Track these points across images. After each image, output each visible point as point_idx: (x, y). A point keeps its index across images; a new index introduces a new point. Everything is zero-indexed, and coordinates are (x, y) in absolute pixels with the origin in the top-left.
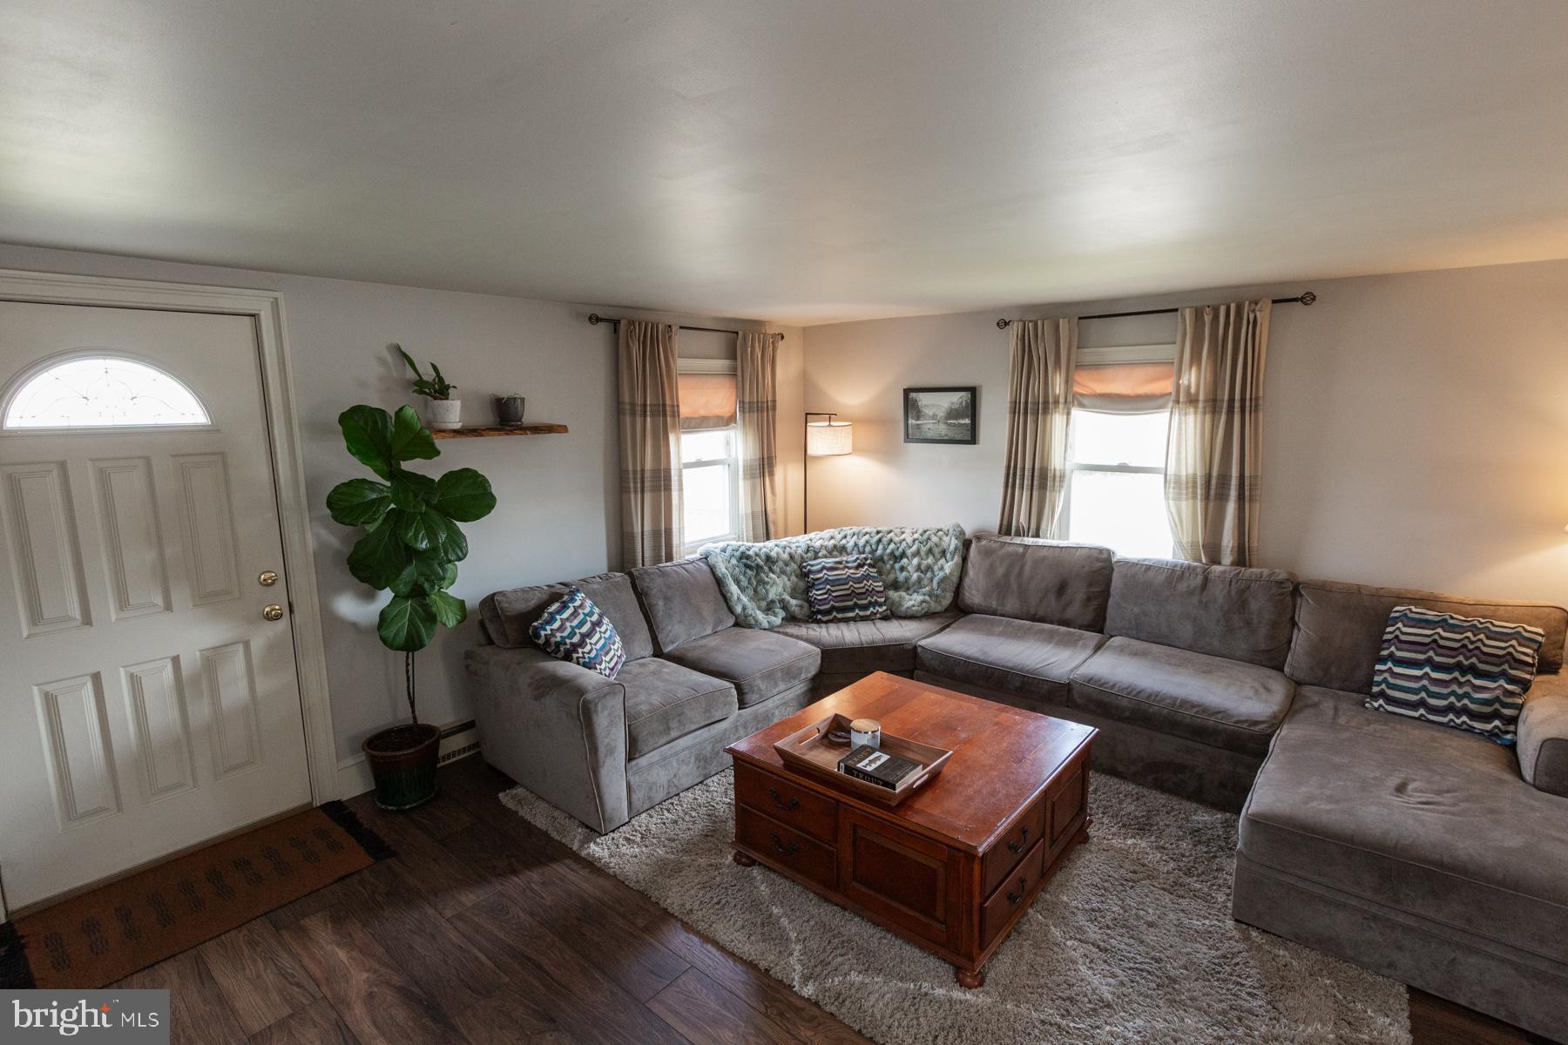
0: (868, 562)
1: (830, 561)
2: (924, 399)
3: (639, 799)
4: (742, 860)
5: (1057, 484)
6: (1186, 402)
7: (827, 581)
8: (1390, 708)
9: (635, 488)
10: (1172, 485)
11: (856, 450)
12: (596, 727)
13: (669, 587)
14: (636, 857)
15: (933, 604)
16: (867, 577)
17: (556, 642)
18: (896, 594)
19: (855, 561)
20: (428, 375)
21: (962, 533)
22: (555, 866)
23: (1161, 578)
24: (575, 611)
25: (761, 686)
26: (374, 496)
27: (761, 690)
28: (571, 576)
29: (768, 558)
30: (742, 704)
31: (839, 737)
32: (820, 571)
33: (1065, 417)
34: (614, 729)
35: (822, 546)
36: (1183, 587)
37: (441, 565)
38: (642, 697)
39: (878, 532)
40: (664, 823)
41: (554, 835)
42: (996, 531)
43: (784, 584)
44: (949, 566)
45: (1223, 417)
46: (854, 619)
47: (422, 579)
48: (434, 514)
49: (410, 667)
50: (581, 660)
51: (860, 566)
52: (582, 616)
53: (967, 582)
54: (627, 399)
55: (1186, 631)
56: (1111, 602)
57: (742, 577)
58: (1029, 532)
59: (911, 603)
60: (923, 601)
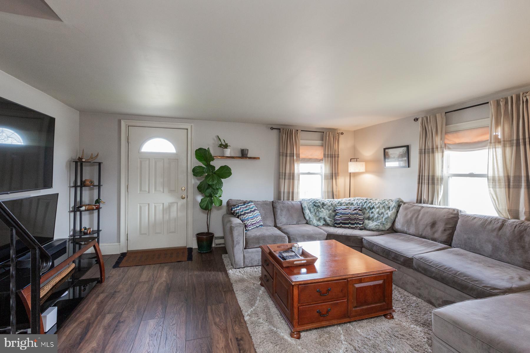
0: (359, 209)
1: (345, 207)
2: (390, 151)
3: (247, 262)
4: (262, 285)
5: (439, 182)
6: (496, 143)
7: (341, 213)
9: (282, 178)
10: (492, 182)
11: (367, 172)
14: (238, 276)
15: (381, 227)
16: (356, 214)
17: (236, 213)
18: (368, 221)
19: (354, 208)
22: (219, 272)
24: (247, 206)
26: (203, 170)
29: (323, 204)
32: (340, 210)
33: (441, 153)
35: (345, 202)
36: (490, 227)
39: (367, 199)
42: (415, 201)
43: (327, 212)
44: (390, 213)
45: (514, 148)
46: (348, 228)
47: (212, 193)
48: (217, 177)
50: (241, 219)
52: (248, 208)
53: (397, 220)
55: (489, 248)
56: (455, 232)
57: (312, 209)
58: (428, 202)
59: (371, 225)
60: (376, 225)
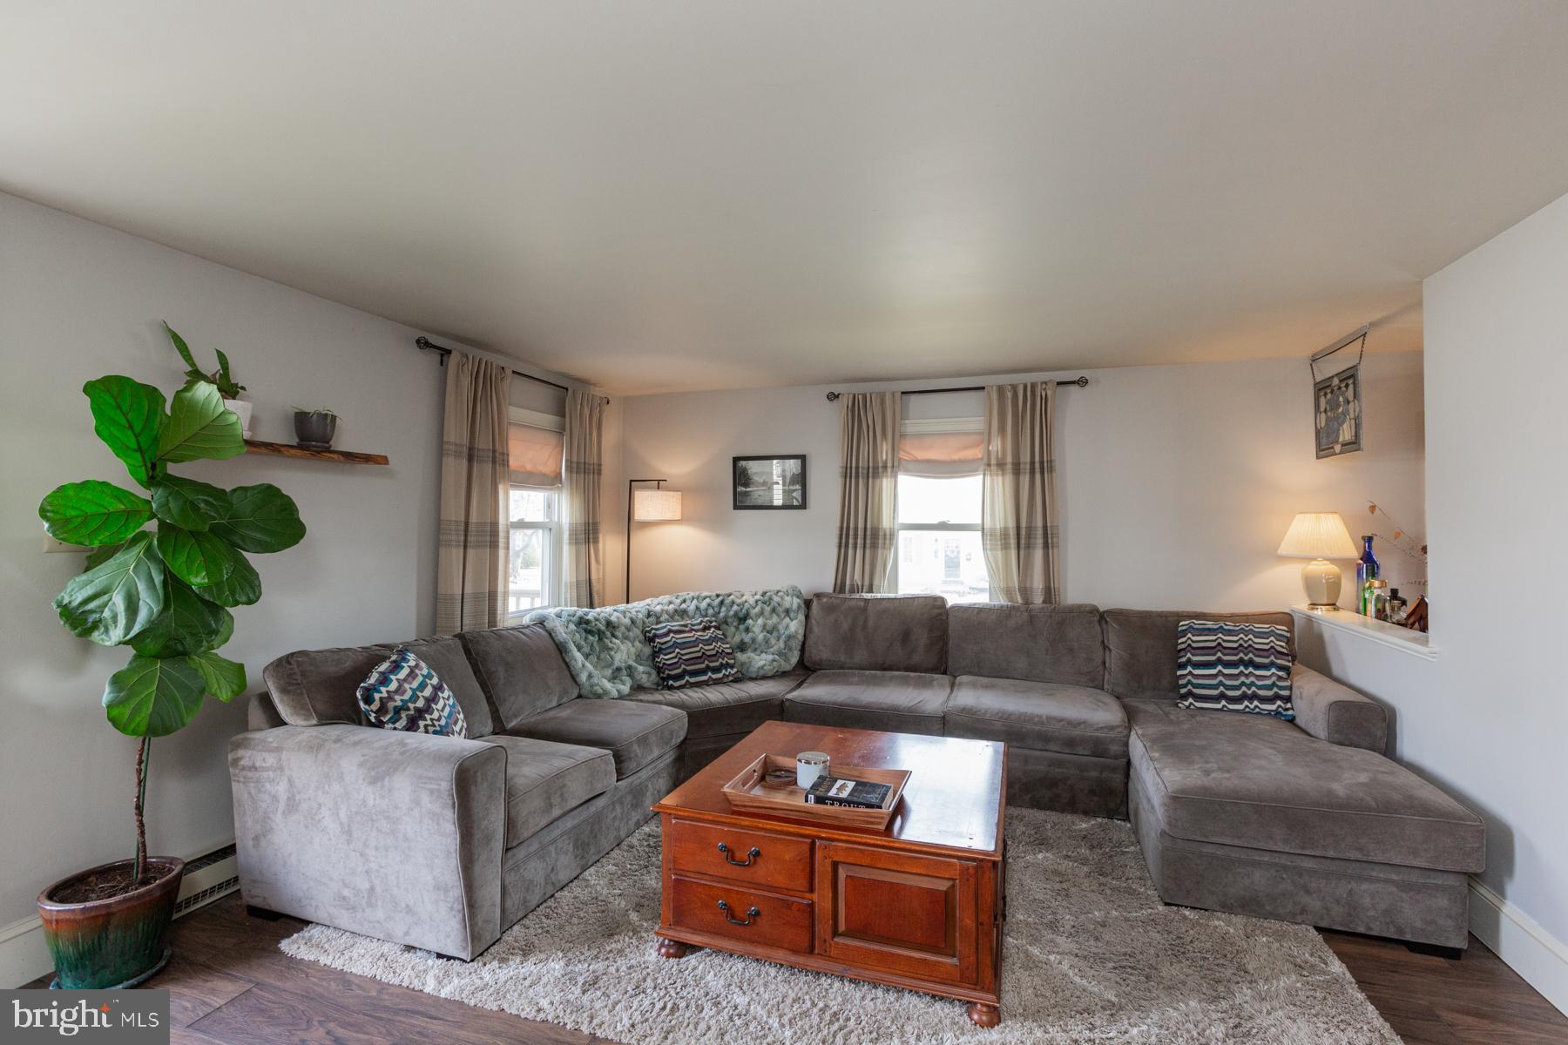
0: (713, 624)
1: (675, 625)
2: (753, 467)
4: (671, 951)
5: (888, 542)
6: (996, 466)
7: (676, 645)
8: (1198, 705)
9: (457, 542)
10: (989, 538)
11: (683, 520)
12: (473, 804)
15: (783, 663)
16: (715, 639)
17: (395, 707)
18: (745, 655)
19: (700, 623)
21: (803, 593)
24: (411, 672)
25: (637, 752)
27: (636, 758)
28: (394, 636)
29: (609, 624)
30: (620, 774)
32: (667, 634)
33: (893, 481)
34: (493, 807)
35: (662, 610)
36: (1012, 623)
37: (215, 611)
39: (717, 596)
42: (831, 588)
43: (629, 649)
44: (795, 626)
45: (1027, 478)
46: (707, 683)
47: (181, 632)
48: (215, 541)
49: (144, 765)
52: (420, 679)
53: (813, 640)
54: (453, 437)
55: (1021, 663)
56: (950, 644)
57: (583, 643)
58: (862, 589)
59: (762, 663)
60: (774, 660)
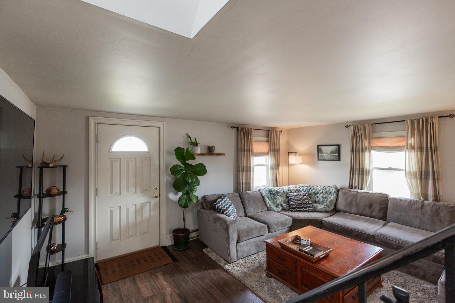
0: (307, 194)
1: (295, 194)
2: (323, 148)
3: (240, 255)
4: (268, 276)
5: (368, 173)
6: (411, 148)
7: (294, 199)
9: (241, 171)
10: (408, 174)
11: (303, 163)
12: (229, 231)
13: (249, 198)
14: (238, 270)
15: (327, 208)
16: (306, 199)
17: (220, 209)
18: (316, 204)
19: (303, 194)
20: (194, 140)
21: (336, 187)
22: (217, 270)
23: (406, 204)
24: (225, 201)
25: (275, 227)
26: (180, 169)
27: (274, 228)
28: (225, 192)
29: (277, 192)
30: (269, 232)
31: (297, 241)
32: (292, 196)
33: (369, 153)
34: (234, 233)
35: (293, 189)
36: (414, 207)
37: (193, 187)
38: (242, 226)
39: (310, 186)
40: (246, 263)
41: (217, 262)
42: (348, 187)
43: (282, 199)
44: (332, 197)
45: (424, 153)
46: (303, 211)
48: (193, 174)
49: (184, 213)
50: (226, 214)
51: (304, 196)
52: (226, 203)
53: (338, 202)
54: (240, 147)
55: (417, 222)
56: (388, 211)
57: (269, 197)
58: (359, 188)
59: (320, 208)
60: (324, 207)
